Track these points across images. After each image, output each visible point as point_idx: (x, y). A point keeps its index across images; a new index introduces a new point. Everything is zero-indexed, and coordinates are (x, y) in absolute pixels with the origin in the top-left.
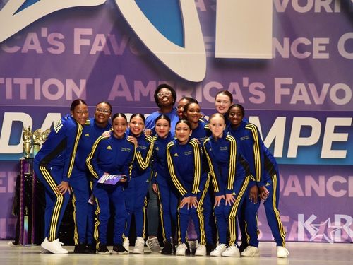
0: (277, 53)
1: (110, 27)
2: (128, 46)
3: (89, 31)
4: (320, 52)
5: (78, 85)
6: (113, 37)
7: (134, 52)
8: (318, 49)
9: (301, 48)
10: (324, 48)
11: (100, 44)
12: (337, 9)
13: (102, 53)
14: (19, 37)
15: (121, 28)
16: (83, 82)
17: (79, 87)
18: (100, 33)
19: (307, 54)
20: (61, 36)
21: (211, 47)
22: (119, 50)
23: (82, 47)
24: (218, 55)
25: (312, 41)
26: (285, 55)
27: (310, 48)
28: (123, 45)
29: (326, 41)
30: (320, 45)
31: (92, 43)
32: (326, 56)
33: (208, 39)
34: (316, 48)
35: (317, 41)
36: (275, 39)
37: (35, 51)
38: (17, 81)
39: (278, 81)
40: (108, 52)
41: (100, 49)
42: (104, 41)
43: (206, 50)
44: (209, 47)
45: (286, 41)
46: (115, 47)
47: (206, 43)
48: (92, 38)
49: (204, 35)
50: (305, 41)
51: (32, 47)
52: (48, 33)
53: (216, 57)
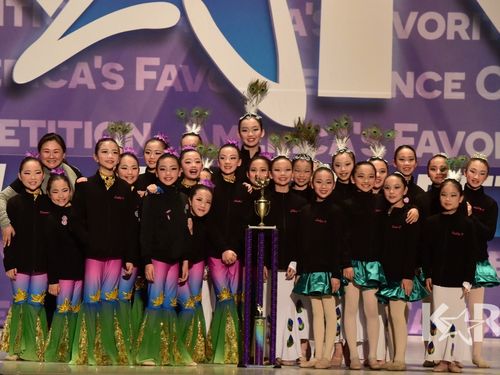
0: (398, 91)
1: (183, 56)
2: (205, 80)
3: (155, 61)
4: (454, 90)
5: (141, 130)
6: (186, 69)
7: (212, 87)
8: (452, 87)
9: (429, 86)
10: (458, 86)
11: (169, 78)
12: (476, 36)
13: (171, 90)
14: (65, 68)
15: (197, 57)
16: (147, 127)
17: (142, 133)
18: (169, 63)
19: (437, 93)
20: (119, 67)
21: (313, 82)
22: (194, 85)
23: (147, 82)
24: (322, 92)
25: (443, 77)
26: (409, 94)
27: (440, 86)
28: (199, 78)
29: (461, 76)
30: (454, 81)
31: (159, 76)
32: (461, 96)
33: (309, 72)
34: (449, 86)
35: (449, 76)
36: (396, 74)
37: (86, 86)
38: (62, 124)
39: (400, 127)
40: (180, 89)
41: (170, 83)
42: (174, 74)
43: (307, 87)
44: (310, 82)
45: (410, 75)
46: (189, 82)
47: (306, 78)
48: (159, 70)
49: (304, 67)
50: (434, 76)
51: (82, 81)
52: (103, 63)
53: (319, 95)
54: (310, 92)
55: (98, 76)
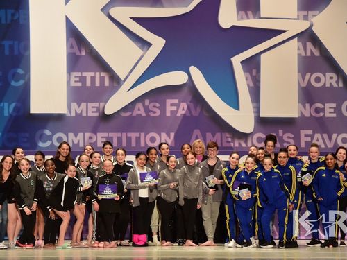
0: (301, 113)
1: (190, 98)
2: (201, 110)
3: (176, 101)
4: (330, 113)
6: (192, 105)
7: (205, 114)
8: (329, 110)
9: (318, 110)
10: (332, 110)
11: (183, 109)
12: (341, 85)
13: (184, 116)
14: (130, 106)
15: (197, 98)
16: (172, 135)
17: (170, 138)
18: (183, 102)
19: (322, 114)
20: (158, 105)
21: (257, 110)
22: (196, 113)
23: (172, 112)
24: (262, 115)
25: (325, 106)
26: (307, 115)
27: (323, 110)
28: (199, 109)
29: (334, 105)
30: (330, 108)
31: (178, 109)
32: (334, 115)
33: (255, 104)
34: (328, 110)
35: (328, 105)
36: (300, 105)
37: (141, 115)
38: (129, 135)
39: (303, 133)
40: (188, 115)
41: (183, 112)
42: (186, 107)
43: (254, 112)
44: (256, 110)
45: (308, 105)
46: (193, 112)
47: (254, 108)
48: (178, 106)
49: (252, 102)
50: (319, 105)
51: (139, 112)
52: (149, 103)
53: (261, 116)
54: (256, 115)
55: (147, 110)
